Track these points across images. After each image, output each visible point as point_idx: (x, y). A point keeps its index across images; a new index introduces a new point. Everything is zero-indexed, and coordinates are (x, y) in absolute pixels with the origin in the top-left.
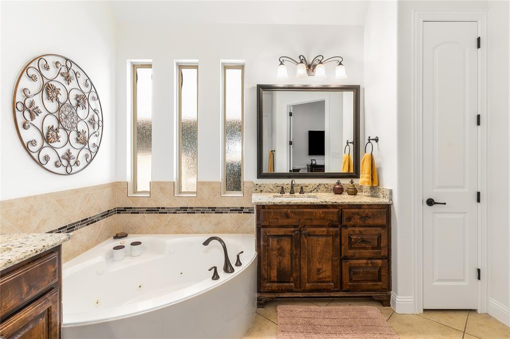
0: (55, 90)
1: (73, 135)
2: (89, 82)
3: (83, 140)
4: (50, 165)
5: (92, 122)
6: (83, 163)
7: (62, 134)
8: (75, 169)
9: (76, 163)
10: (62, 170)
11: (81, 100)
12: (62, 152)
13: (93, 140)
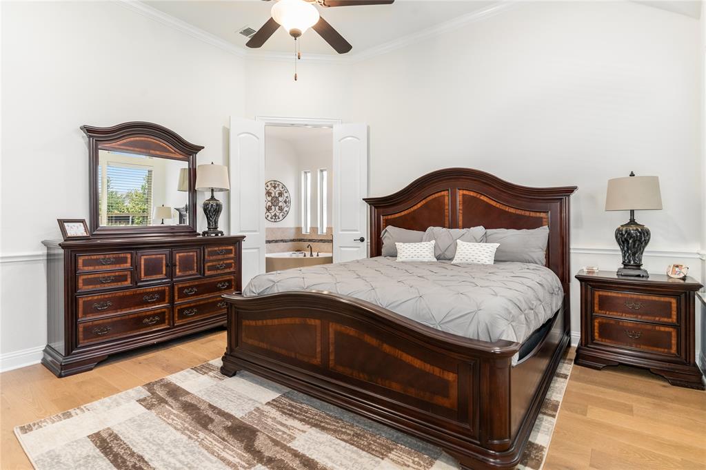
0: (271, 193)
1: (277, 208)
2: (284, 186)
3: (281, 209)
4: (269, 218)
5: (285, 202)
6: (281, 218)
7: (273, 207)
8: (278, 220)
9: (279, 218)
10: (273, 220)
11: (281, 194)
12: (273, 214)
13: (286, 209)
